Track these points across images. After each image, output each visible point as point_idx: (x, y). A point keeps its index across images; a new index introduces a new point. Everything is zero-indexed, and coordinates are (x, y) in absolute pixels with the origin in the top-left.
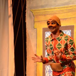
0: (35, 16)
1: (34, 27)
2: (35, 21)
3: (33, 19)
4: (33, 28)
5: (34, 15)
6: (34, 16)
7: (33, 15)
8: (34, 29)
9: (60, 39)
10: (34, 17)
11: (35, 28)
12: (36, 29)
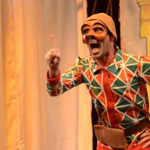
0: (142, 7)
1: (140, 35)
2: (142, 18)
3: (138, 15)
4: (138, 37)
5: (140, 4)
6: (140, 6)
7: (138, 3)
8: (141, 38)
9: (117, 69)
10: (139, 8)
11: (142, 36)
12: (145, 39)
